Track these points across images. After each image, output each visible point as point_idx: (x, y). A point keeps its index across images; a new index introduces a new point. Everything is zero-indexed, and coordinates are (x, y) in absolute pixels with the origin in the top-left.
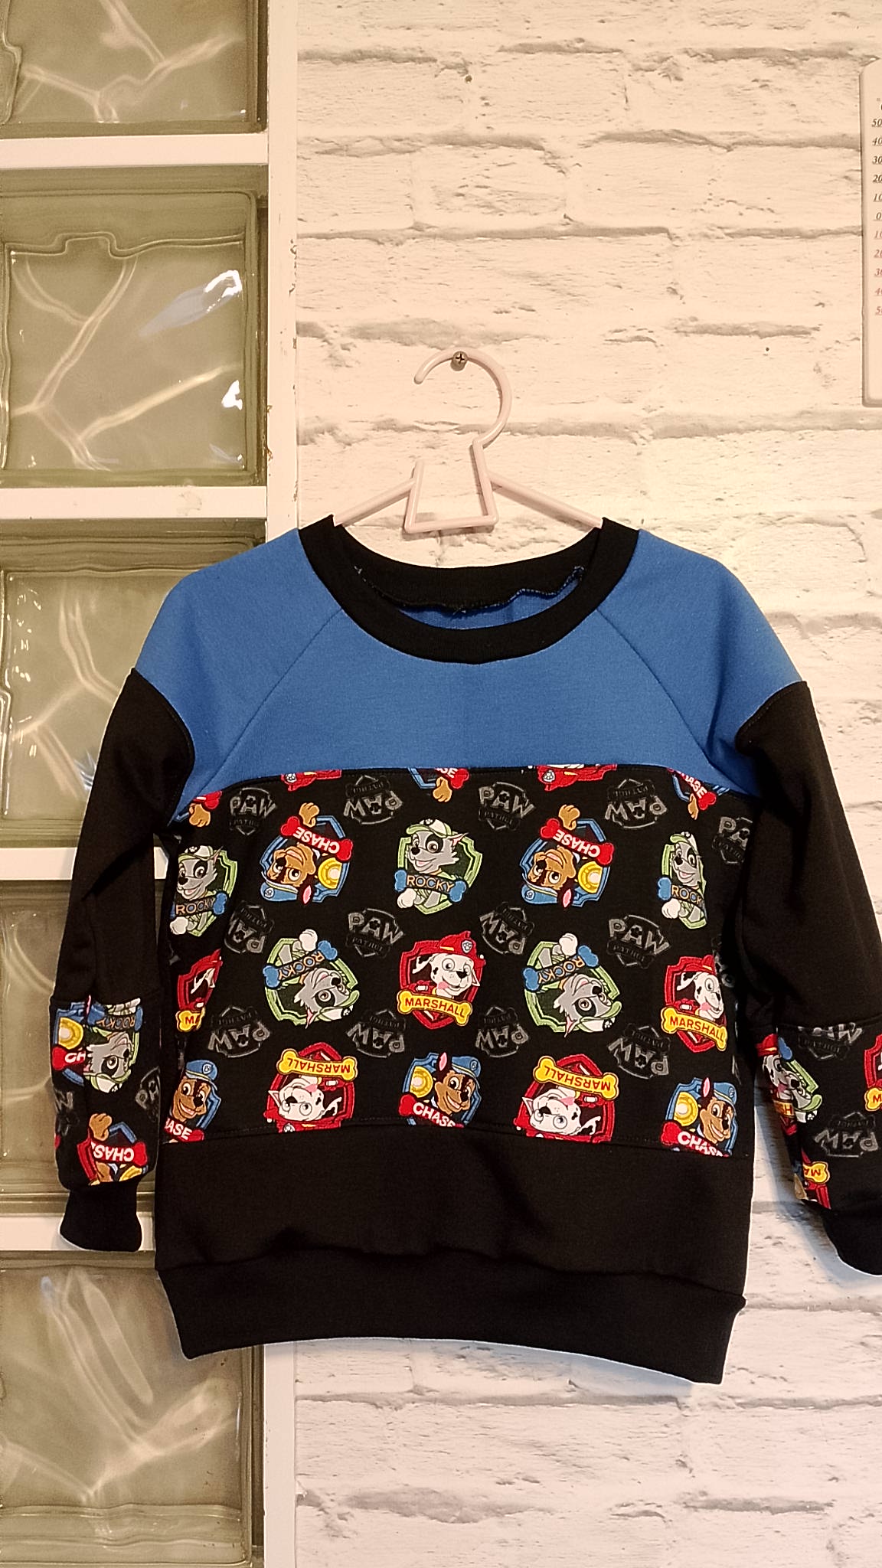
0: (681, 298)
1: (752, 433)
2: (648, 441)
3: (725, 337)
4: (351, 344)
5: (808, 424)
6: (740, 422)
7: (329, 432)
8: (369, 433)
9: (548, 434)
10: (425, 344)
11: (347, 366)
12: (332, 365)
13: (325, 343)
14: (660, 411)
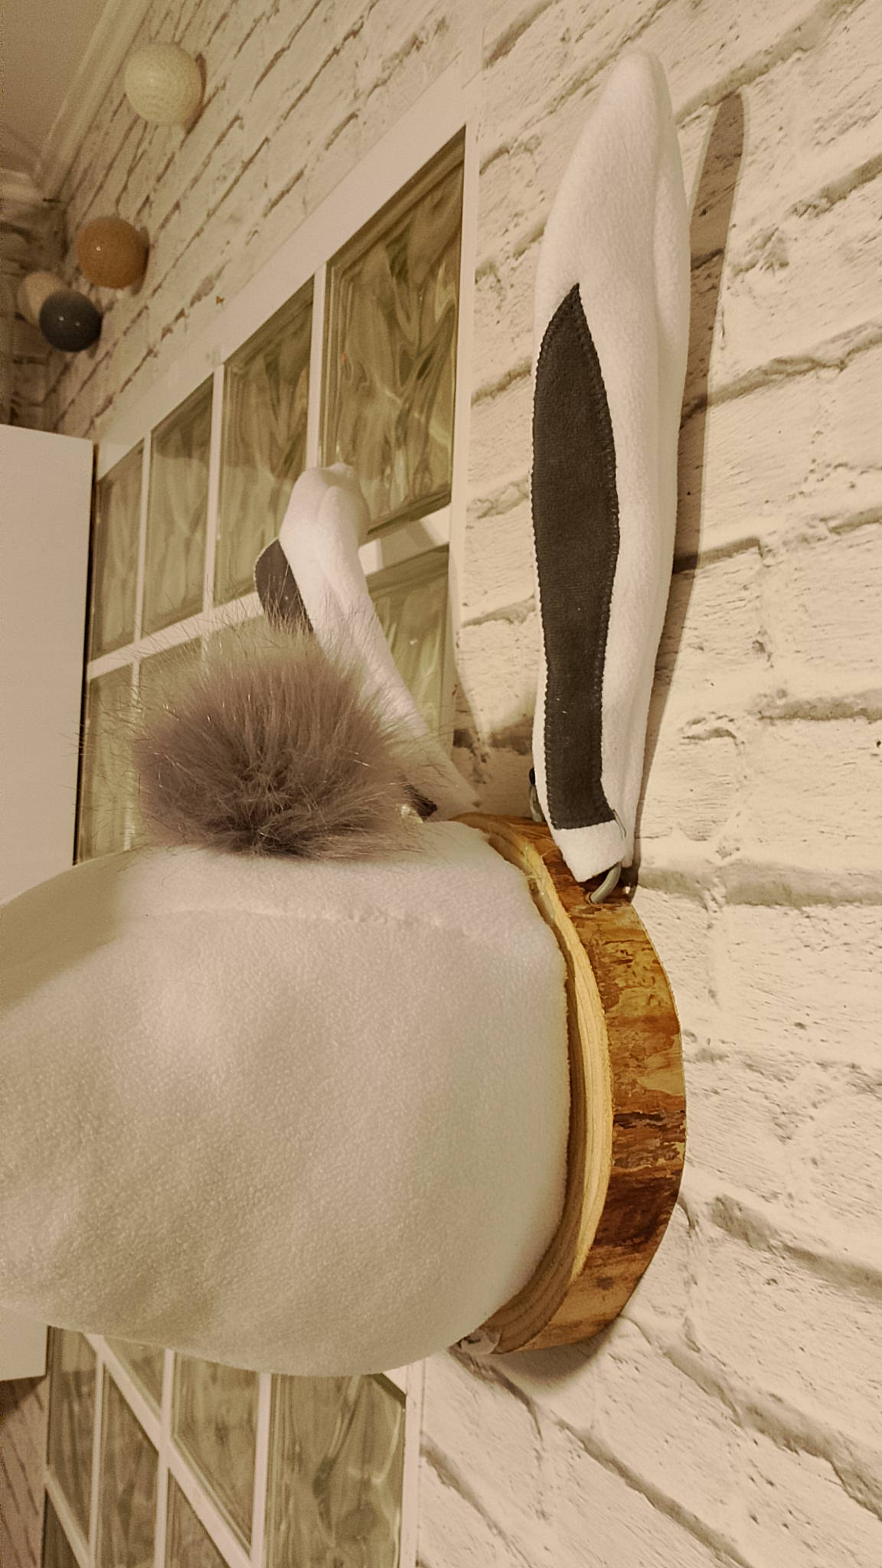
0: (769, 656)
1: (849, 907)
2: (720, 907)
3: (822, 724)
6: (833, 884)
14: (736, 856)
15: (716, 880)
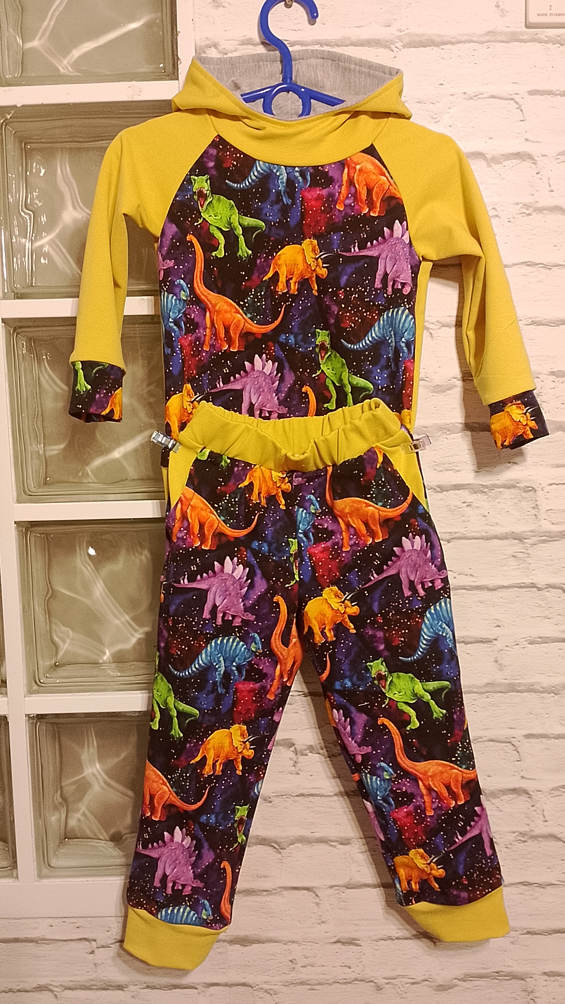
1: (460, 45)
2: (400, 50)
5: (492, 39)
6: (453, 38)
7: (213, 47)
8: (237, 46)
11: (224, 7)
12: (214, 6)
14: (407, 32)
15: (397, 41)
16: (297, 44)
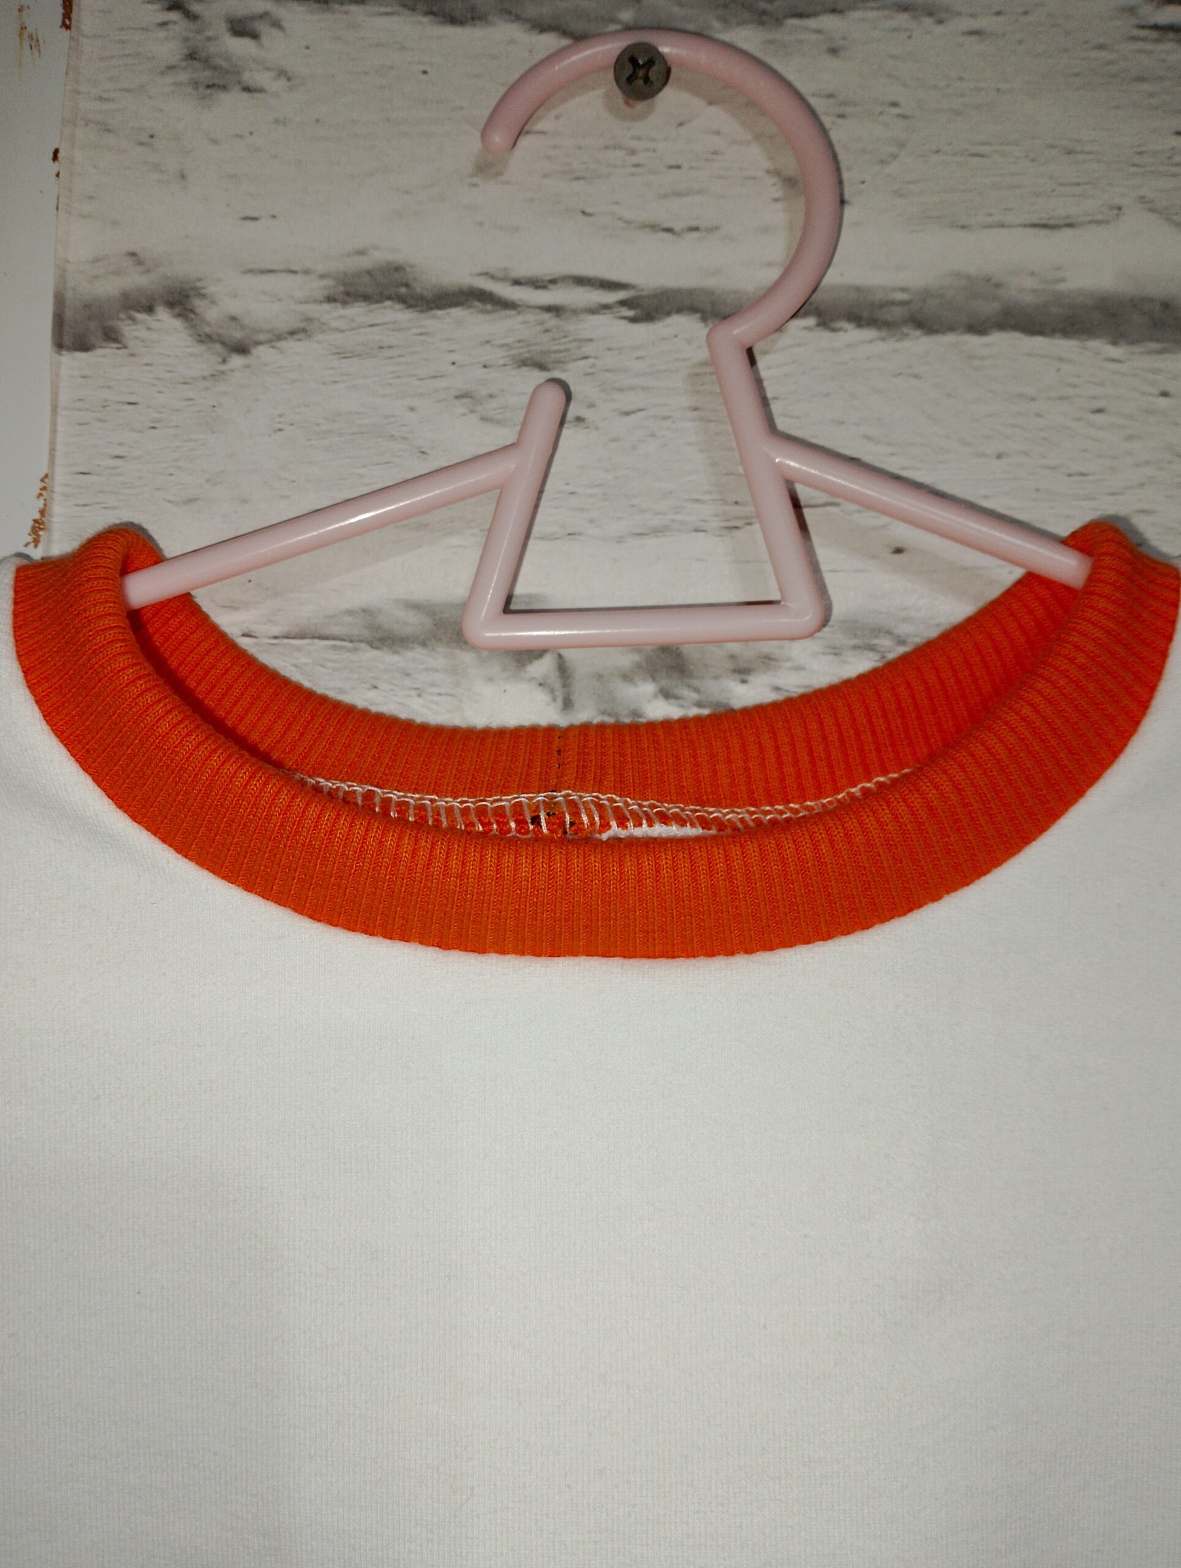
4: (264, 16)
7: (171, 305)
8: (314, 310)
9: (951, 328)
10: (518, 18)
11: (247, 89)
12: (195, 84)
13: (174, 16)
16: (679, 311)
